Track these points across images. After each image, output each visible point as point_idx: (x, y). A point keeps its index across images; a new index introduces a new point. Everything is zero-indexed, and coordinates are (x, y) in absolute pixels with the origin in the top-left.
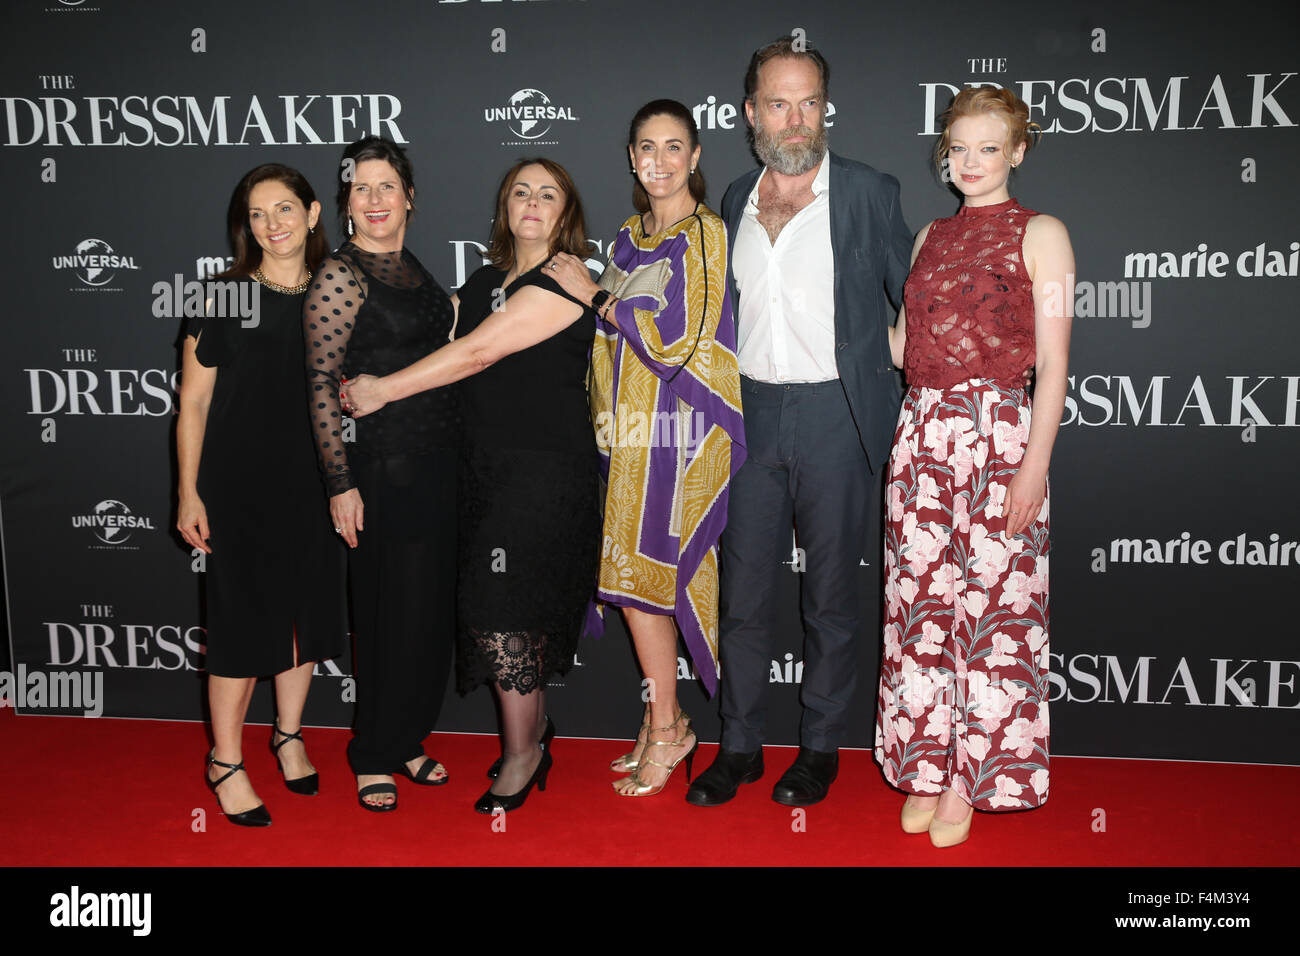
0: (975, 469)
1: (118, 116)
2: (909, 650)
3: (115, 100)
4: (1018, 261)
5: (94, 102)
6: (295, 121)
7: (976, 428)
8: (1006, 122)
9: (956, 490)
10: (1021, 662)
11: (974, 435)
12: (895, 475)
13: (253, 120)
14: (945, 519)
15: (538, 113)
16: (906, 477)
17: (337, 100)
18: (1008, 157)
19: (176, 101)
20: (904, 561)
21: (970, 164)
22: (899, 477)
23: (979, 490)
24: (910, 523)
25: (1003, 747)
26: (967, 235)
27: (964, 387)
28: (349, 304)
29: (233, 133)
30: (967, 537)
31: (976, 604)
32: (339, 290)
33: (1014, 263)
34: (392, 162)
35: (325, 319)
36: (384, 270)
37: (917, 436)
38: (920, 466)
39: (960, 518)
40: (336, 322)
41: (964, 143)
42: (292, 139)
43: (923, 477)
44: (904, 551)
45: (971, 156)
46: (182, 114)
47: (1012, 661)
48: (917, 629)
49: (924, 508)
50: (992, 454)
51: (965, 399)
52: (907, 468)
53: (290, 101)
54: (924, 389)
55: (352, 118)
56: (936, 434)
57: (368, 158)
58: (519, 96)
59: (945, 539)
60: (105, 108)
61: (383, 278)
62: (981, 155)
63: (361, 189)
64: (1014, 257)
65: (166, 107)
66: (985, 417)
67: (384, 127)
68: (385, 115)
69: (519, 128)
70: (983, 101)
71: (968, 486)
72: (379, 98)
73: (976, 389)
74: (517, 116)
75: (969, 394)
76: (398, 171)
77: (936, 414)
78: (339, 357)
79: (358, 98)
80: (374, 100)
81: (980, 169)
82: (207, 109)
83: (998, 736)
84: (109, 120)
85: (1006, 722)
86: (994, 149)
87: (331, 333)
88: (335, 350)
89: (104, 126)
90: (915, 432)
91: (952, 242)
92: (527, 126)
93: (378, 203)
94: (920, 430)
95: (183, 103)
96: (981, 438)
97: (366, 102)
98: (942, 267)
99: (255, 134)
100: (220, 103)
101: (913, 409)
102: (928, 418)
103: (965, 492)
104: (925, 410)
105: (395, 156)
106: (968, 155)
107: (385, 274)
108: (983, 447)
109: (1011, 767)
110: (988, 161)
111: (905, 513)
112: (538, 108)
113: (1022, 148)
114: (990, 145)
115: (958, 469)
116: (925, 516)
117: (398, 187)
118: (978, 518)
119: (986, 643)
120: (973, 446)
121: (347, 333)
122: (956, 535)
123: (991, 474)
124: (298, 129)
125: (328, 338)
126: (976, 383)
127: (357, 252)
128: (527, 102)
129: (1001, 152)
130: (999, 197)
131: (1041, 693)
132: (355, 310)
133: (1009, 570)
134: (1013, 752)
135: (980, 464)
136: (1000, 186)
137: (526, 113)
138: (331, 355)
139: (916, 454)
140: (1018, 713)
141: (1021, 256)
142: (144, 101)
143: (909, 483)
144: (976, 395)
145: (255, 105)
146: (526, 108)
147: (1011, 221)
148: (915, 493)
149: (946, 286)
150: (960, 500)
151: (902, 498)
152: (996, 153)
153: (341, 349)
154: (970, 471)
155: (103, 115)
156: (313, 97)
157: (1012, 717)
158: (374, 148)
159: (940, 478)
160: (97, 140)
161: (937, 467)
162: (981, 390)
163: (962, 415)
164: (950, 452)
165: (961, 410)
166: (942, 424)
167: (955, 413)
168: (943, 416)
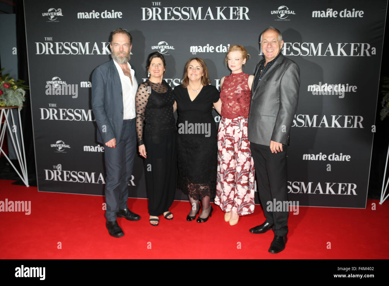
0: (240, 138)
2: (225, 180)
4: (247, 87)
6: (105, 48)
7: (240, 128)
8: (241, 53)
9: (235, 143)
11: (239, 130)
12: (220, 140)
13: (95, 48)
14: (232, 149)
15: (165, 47)
16: (222, 139)
18: (242, 62)
19: (76, 43)
20: (223, 160)
21: (233, 63)
22: (221, 140)
23: (240, 143)
24: (224, 151)
25: (244, 201)
26: (234, 81)
27: (236, 119)
28: (146, 96)
29: (90, 51)
30: (237, 154)
31: (239, 169)
32: (143, 92)
34: (161, 58)
35: (140, 100)
36: (156, 87)
37: (225, 130)
38: (226, 137)
39: (236, 149)
40: (143, 101)
41: (231, 58)
42: (104, 53)
43: (227, 140)
44: (223, 158)
46: (78, 47)
48: (227, 176)
49: (227, 148)
50: (243, 135)
51: (237, 122)
52: (222, 138)
53: (104, 44)
54: (226, 119)
56: (230, 130)
57: (155, 57)
58: (160, 43)
59: (232, 154)
61: (155, 89)
62: (235, 61)
63: (153, 65)
64: (246, 86)
65: (74, 45)
66: (242, 126)
69: (160, 51)
70: (235, 48)
71: (238, 142)
73: (239, 119)
74: (160, 48)
75: (238, 121)
76: (163, 61)
77: (230, 125)
78: (144, 110)
81: (235, 64)
82: (84, 46)
83: (243, 199)
85: (245, 195)
86: (238, 59)
87: (141, 103)
88: (142, 108)
90: (224, 129)
91: (231, 83)
92: (162, 50)
93: (157, 69)
94: (226, 129)
95: (78, 44)
96: (241, 131)
98: (229, 89)
99: (95, 52)
100: (87, 44)
101: (223, 124)
102: (227, 126)
103: (237, 143)
104: (227, 124)
105: (162, 57)
106: (232, 61)
107: (156, 88)
108: (241, 133)
110: (237, 62)
111: (223, 148)
113: (245, 60)
115: (235, 138)
116: (228, 149)
117: (162, 65)
118: (240, 150)
119: (241, 178)
120: (239, 133)
121: (145, 104)
122: (235, 153)
123: (243, 139)
124: (106, 51)
125: (140, 105)
126: (239, 118)
127: (149, 82)
128: (162, 45)
129: (240, 60)
130: (240, 71)
132: (147, 97)
133: (246, 161)
135: (241, 137)
136: (240, 68)
137: (162, 47)
138: (141, 109)
139: (225, 135)
141: (248, 85)
143: (223, 141)
144: (239, 121)
145: (96, 45)
148: (225, 144)
149: (232, 94)
150: (236, 145)
151: (222, 145)
153: (144, 108)
154: (238, 139)
156: (110, 43)
158: (156, 55)
159: (231, 140)
161: (231, 138)
162: (241, 119)
163: (237, 126)
164: (234, 134)
165: (236, 124)
166: (231, 127)
167: (235, 125)
168: (232, 126)
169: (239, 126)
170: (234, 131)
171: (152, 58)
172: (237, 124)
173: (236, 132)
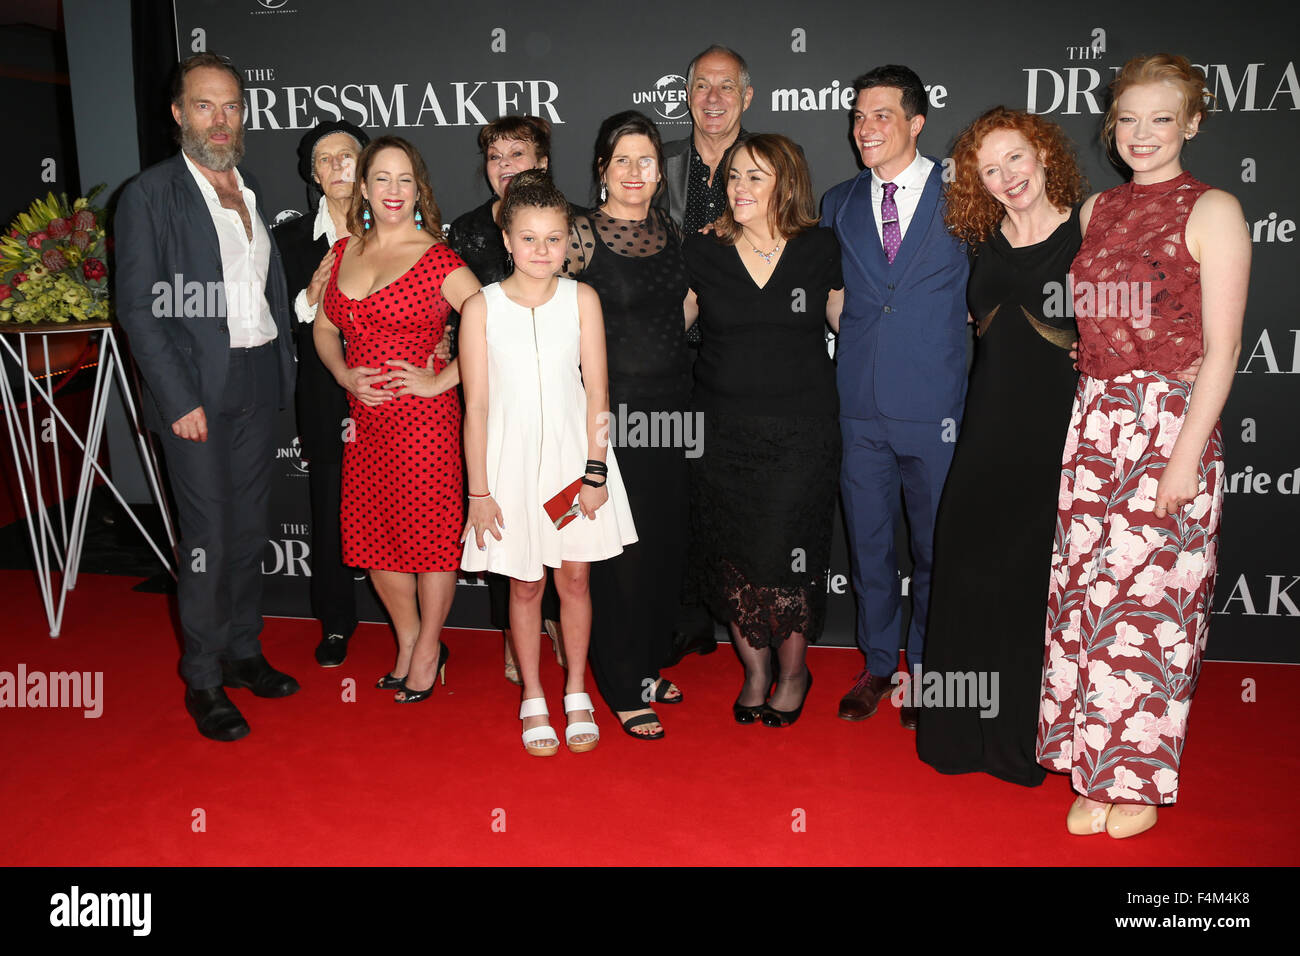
0: (1126, 462)
1: (311, 103)
2: (1057, 636)
3: (309, 89)
4: (1179, 242)
5: (291, 92)
6: (464, 104)
7: (1138, 420)
8: (1181, 90)
10: (1148, 655)
11: (1133, 427)
12: (1064, 463)
13: (428, 104)
15: (680, 96)
17: (502, 86)
18: (1182, 128)
19: (361, 89)
21: (1141, 136)
22: (1067, 466)
23: (1124, 483)
25: (1124, 738)
26: (1132, 215)
27: (1127, 379)
29: (410, 116)
31: (1103, 594)
33: (1175, 244)
38: (1079, 457)
41: (1134, 113)
42: (462, 121)
43: (1081, 469)
45: (1142, 128)
46: (365, 100)
47: (1138, 653)
48: (1065, 617)
49: (1078, 500)
50: (1150, 447)
51: (1128, 391)
53: (460, 87)
54: (1090, 380)
55: (515, 102)
56: (1099, 426)
58: (664, 81)
59: (1099, 532)
60: (300, 96)
62: (1154, 125)
63: (621, 161)
64: (1176, 238)
65: (353, 95)
66: (1148, 408)
67: (543, 109)
68: (544, 100)
69: (662, 108)
70: (1156, 68)
72: (539, 84)
73: (1140, 380)
74: (662, 99)
75: (1132, 386)
77: (1099, 405)
79: (520, 83)
80: (534, 85)
81: (1154, 138)
82: (387, 97)
83: (1118, 727)
84: (304, 107)
85: (1128, 714)
86: (1168, 120)
89: (299, 112)
90: (1082, 422)
91: (1115, 223)
92: (670, 107)
93: (637, 176)
94: (1085, 420)
95: (367, 90)
96: (1140, 430)
97: (527, 87)
98: (1102, 253)
99: (430, 117)
100: (399, 89)
102: (1089, 410)
104: (1088, 401)
106: (1138, 126)
108: (1141, 439)
109: (1132, 759)
110: (1163, 132)
112: (680, 92)
113: (1197, 119)
114: (1163, 115)
117: (654, 163)
119: (1110, 631)
120: (1131, 438)
123: (1144, 467)
124: (467, 111)
126: (1140, 374)
128: (670, 87)
129: (1175, 122)
130: (1170, 173)
131: (1173, 691)
133: (1147, 563)
134: (1135, 745)
135: (1134, 457)
136: (1172, 160)
137: (670, 96)
140: (1142, 705)
141: (1183, 238)
142: (334, 89)
144: (1140, 386)
145: (430, 92)
146: (669, 92)
147: (1180, 199)
152: (1170, 123)
155: (299, 102)
156: (481, 84)
157: (1135, 709)
160: (293, 124)
161: (1101, 459)
162: (1146, 382)
163: (1125, 407)
164: (1114, 444)
165: (1124, 402)
166: (1104, 416)
167: (1117, 406)
168: (1106, 408)
169: (1136, 408)
170: (1116, 431)
171: (620, 135)
172: (1128, 399)
173: (1122, 438)
